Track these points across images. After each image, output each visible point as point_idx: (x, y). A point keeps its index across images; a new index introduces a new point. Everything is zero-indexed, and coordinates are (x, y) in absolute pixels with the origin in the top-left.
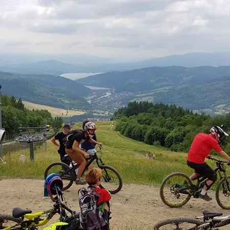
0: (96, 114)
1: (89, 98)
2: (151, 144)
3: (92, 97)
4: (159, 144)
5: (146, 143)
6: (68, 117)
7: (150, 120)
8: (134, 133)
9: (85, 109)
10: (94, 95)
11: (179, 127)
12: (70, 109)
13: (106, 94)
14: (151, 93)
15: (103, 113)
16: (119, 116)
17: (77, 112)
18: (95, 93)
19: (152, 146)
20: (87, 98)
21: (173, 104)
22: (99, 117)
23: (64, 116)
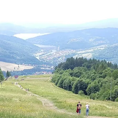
0: (43, 68)
1: (38, 54)
2: (77, 93)
3: (40, 54)
4: (82, 93)
5: (73, 92)
6: (19, 71)
7: (80, 73)
8: (65, 84)
9: (34, 64)
10: (42, 52)
11: (99, 79)
12: (21, 64)
13: (52, 51)
14: (90, 51)
15: (49, 68)
16: (58, 70)
17: (27, 66)
18: (42, 50)
19: (77, 95)
20: (36, 55)
21: (104, 60)
22: (45, 71)
23: (16, 70)
